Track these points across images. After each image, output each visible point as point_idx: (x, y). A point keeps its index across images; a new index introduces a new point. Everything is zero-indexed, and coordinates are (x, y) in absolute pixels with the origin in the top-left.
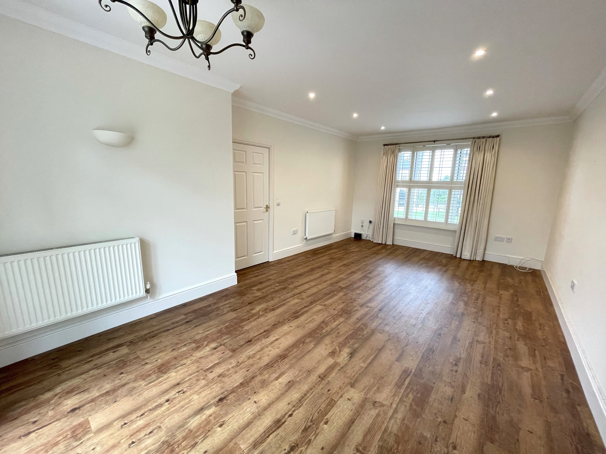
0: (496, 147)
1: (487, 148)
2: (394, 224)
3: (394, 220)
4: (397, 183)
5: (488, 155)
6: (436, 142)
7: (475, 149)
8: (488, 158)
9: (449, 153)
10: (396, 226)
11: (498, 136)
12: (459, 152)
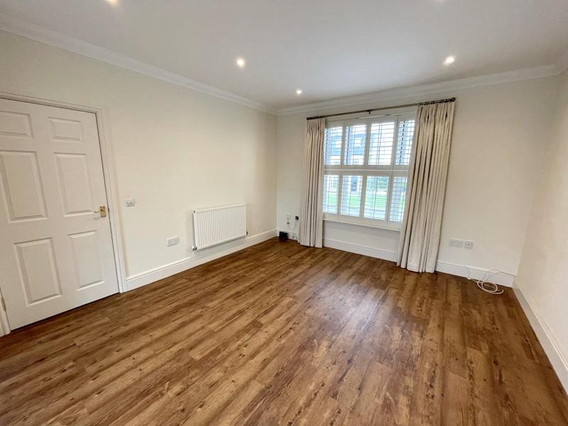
0: (451, 116)
1: (437, 117)
2: (324, 221)
3: (324, 216)
4: (325, 168)
5: (439, 128)
6: (371, 112)
7: (422, 120)
8: (440, 130)
9: (389, 127)
10: (326, 224)
11: (453, 100)
12: (401, 125)
